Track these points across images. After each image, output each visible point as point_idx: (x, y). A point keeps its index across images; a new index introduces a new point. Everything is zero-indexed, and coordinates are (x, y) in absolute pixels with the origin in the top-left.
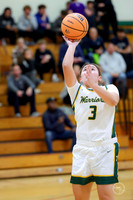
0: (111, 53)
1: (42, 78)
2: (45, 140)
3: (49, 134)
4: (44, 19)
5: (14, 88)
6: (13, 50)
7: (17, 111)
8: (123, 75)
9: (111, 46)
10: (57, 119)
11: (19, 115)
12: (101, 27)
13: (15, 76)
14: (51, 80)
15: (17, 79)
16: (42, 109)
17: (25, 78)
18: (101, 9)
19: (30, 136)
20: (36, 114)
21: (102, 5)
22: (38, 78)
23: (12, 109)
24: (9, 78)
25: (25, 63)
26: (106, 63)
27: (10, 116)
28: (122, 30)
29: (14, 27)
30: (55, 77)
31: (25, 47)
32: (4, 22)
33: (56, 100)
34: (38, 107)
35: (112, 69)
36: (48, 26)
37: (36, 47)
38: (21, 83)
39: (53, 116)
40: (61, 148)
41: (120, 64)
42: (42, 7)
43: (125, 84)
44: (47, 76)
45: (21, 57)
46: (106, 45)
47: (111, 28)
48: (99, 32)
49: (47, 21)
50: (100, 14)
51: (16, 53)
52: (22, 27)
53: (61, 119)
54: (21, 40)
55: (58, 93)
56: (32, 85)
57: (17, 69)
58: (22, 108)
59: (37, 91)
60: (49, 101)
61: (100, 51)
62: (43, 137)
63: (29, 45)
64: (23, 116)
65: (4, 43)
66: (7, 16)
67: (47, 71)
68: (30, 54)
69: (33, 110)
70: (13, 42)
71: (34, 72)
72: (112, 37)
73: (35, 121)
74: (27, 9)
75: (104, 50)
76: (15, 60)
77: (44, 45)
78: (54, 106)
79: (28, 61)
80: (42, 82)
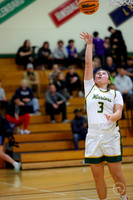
0: (122, 76)
1: (71, 94)
2: (73, 140)
3: (76, 135)
4: (72, 50)
5: (51, 102)
6: (50, 73)
7: (52, 119)
9: (122, 71)
10: (82, 124)
12: (115, 57)
13: (51, 93)
14: (78, 96)
15: (53, 95)
16: (71, 117)
18: (115, 43)
19: (61, 137)
20: (67, 121)
21: (116, 40)
22: (68, 94)
23: (49, 117)
24: (47, 94)
25: (59, 83)
27: (47, 123)
28: (130, 59)
29: (51, 56)
31: (58, 71)
32: (43, 53)
34: (68, 116)
36: (76, 56)
37: (67, 71)
39: (79, 122)
42: (71, 42)
44: (75, 93)
45: (56, 78)
46: (118, 70)
47: (122, 58)
48: (114, 60)
49: (75, 51)
50: (115, 47)
51: (52, 76)
52: (57, 56)
54: (56, 66)
56: (64, 99)
57: (53, 87)
58: (56, 116)
59: (68, 104)
60: (76, 111)
61: (114, 74)
62: (71, 138)
63: (62, 70)
64: (57, 122)
65: (43, 68)
66: (45, 48)
67: (75, 89)
68: (62, 76)
69: (64, 118)
70: (50, 68)
71: (66, 90)
72: (123, 63)
73: (66, 126)
74: (60, 43)
75: (117, 74)
76: (51, 81)
77: (72, 70)
79: (61, 81)
80: (71, 98)
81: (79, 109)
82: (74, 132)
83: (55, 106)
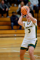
1: (11, 5)
5: (2, 8)
8: (37, 5)
11: (3, 17)
14: (14, 6)
15: (3, 5)
17: (6, 5)
19: (6, 24)
20: (8, 17)
22: (10, 5)
23: (1, 15)
26: (32, 1)
30: (15, 5)
33: (15, 12)
34: (9, 14)
35: (34, 3)
38: (4, 6)
39: (14, 18)
40: (16, 28)
41: (37, 2)
43: (38, 8)
44: (13, 4)
53: (17, 19)
55: (16, 10)
60: (13, 13)
62: (10, 24)
64: (4, 17)
67: (13, 3)
69: (8, 15)
71: (9, 3)
73: (8, 19)
78: (14, 14)
80: (11, 6)
81: (14, 12)
82: (11, 22)
83: (3, 9)
